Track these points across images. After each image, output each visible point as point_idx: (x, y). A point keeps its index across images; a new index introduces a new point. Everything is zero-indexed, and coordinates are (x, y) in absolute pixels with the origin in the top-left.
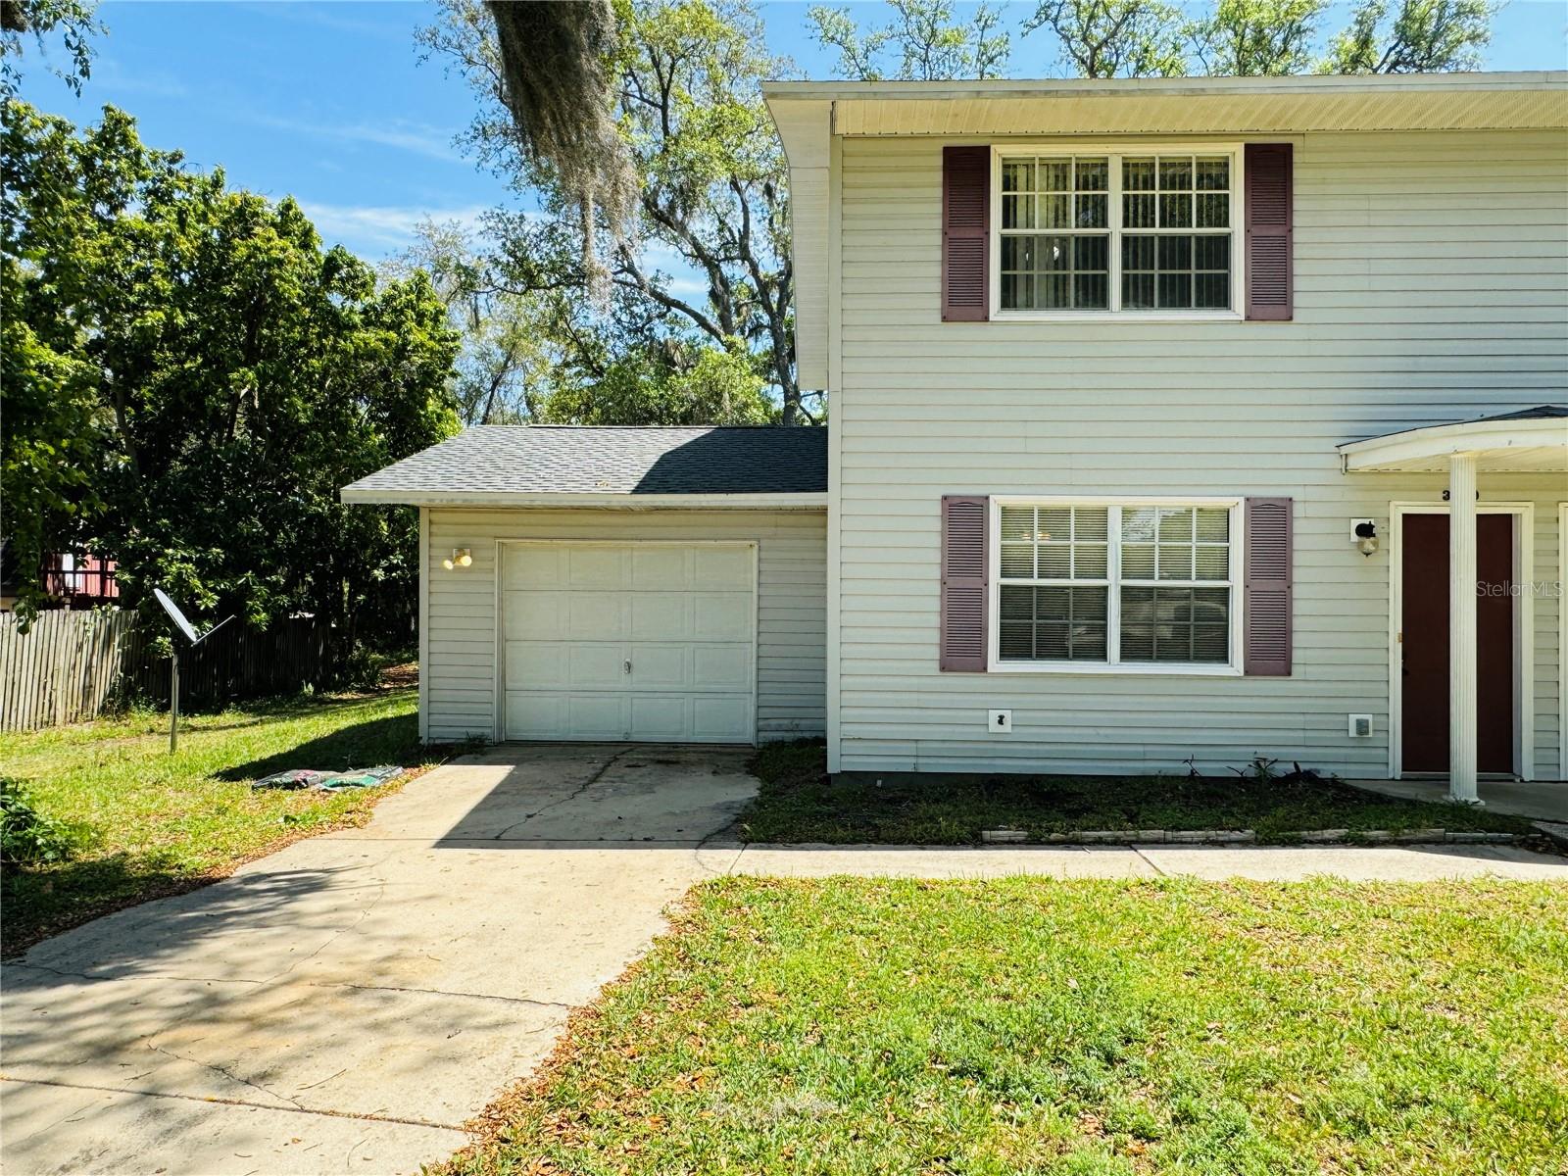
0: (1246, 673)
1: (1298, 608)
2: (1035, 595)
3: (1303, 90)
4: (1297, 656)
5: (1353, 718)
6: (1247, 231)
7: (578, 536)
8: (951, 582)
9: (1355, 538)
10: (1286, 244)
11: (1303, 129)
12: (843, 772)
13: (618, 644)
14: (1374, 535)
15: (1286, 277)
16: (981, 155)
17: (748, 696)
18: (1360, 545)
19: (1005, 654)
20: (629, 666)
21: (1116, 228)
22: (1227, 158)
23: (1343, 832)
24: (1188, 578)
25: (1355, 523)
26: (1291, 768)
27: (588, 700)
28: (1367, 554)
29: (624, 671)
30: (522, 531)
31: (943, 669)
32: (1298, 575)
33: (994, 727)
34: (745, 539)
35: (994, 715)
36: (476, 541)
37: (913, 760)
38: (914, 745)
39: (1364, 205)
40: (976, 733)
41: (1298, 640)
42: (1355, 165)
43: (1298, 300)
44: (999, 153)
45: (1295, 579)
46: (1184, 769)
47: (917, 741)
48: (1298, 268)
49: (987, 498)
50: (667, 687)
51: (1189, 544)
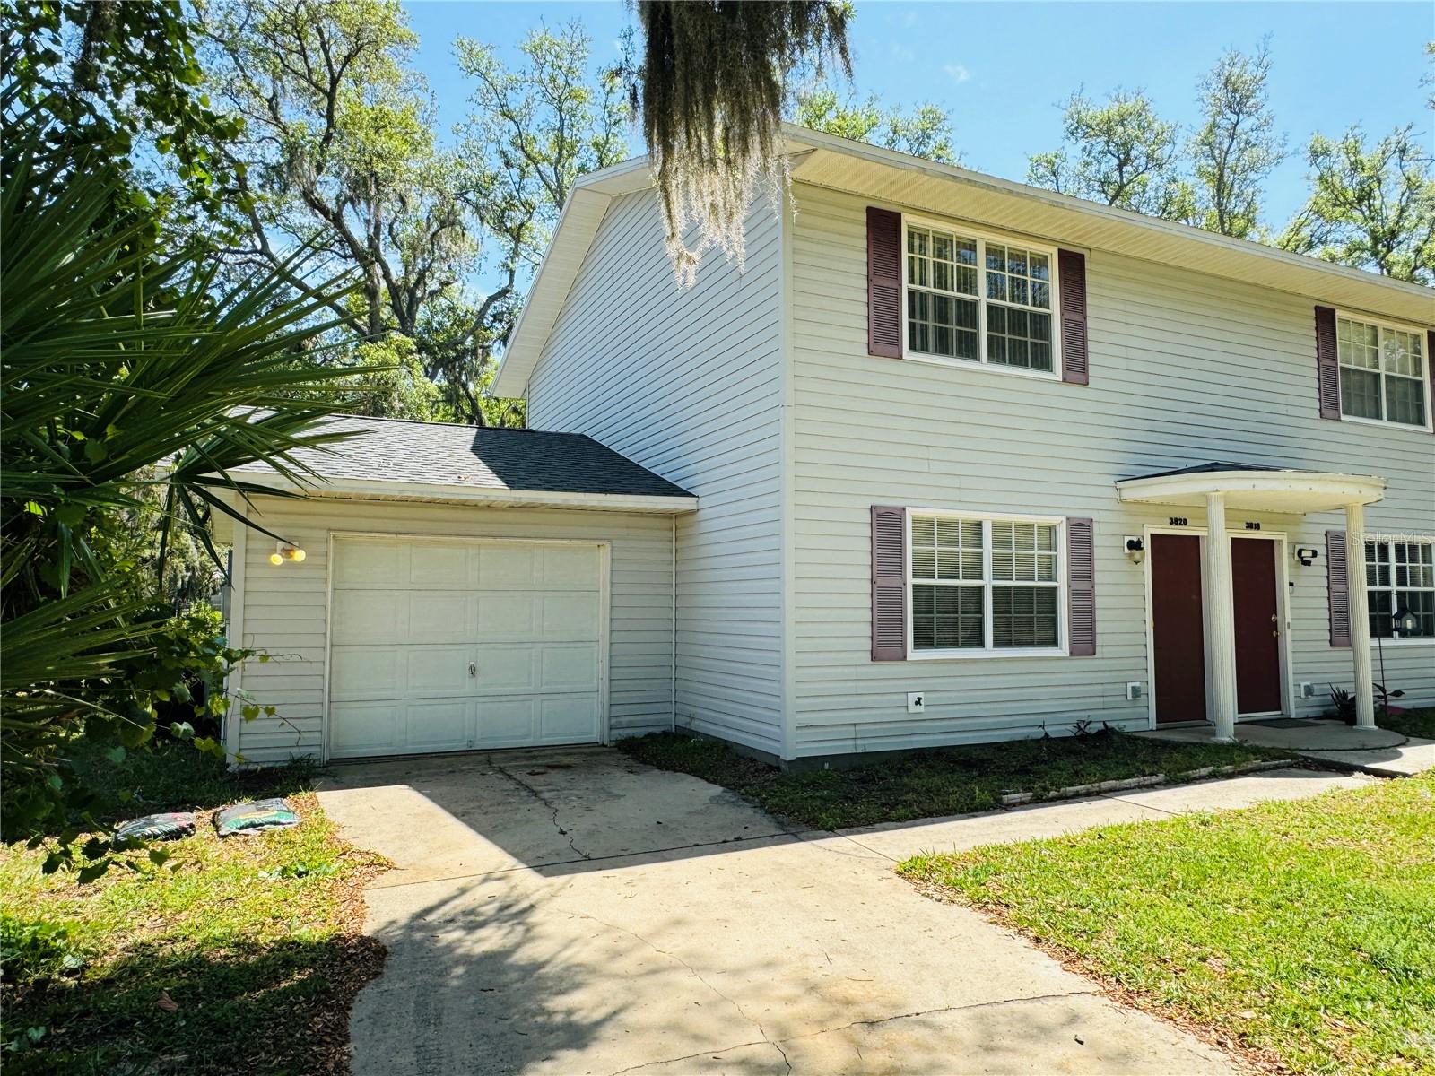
0: (1071, 654)
1: (1099, 602)
2: (935, 592)
3: (1115, 218)
4: (1099, 640)
5: (1130, 685)
6: (1062, 314)
7: (424, 531)
8: (880, 582)
9: (1127, 550)
10: (1082, 327)
11: (1091, 246)
12: (798, 758)
13: (462, 647)
14: (1142, 549)
15: (1084, 353)
16: (895, 218)
17: (595, 695)
18: (1131, 556)
19: (917, 645)
20: (473, 670)
21: (982, 297)
22: (1046, 257)
23: (1210, 769)
24: (1033, 580)
25: (1127, 539)
26: (1101, 726)
27: (428, 708)
28: (1137, 563)
29: (468, 673)
30: (366, 524)
31: (873, 659)
32: (1098, 577)
33: (912, 708)
34: (594, 539)
35: (912, 698)
36: (302, 533)
37: (851, 742)
38: (852, 728)
39: (1121, 307)
40: (900, 714)
41: (1099, 628)
42: (1117, 278)
43: (1092, 371)
44: (908, 220)
45: (1096, 581)
46: (1038, 733)
47: (855, 724)
48: (1091, 347)
49: (904, 509)
50: (510, 690)
51: (1032, 552)
